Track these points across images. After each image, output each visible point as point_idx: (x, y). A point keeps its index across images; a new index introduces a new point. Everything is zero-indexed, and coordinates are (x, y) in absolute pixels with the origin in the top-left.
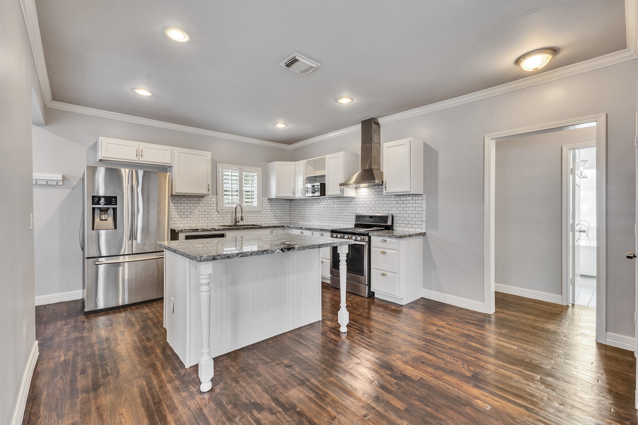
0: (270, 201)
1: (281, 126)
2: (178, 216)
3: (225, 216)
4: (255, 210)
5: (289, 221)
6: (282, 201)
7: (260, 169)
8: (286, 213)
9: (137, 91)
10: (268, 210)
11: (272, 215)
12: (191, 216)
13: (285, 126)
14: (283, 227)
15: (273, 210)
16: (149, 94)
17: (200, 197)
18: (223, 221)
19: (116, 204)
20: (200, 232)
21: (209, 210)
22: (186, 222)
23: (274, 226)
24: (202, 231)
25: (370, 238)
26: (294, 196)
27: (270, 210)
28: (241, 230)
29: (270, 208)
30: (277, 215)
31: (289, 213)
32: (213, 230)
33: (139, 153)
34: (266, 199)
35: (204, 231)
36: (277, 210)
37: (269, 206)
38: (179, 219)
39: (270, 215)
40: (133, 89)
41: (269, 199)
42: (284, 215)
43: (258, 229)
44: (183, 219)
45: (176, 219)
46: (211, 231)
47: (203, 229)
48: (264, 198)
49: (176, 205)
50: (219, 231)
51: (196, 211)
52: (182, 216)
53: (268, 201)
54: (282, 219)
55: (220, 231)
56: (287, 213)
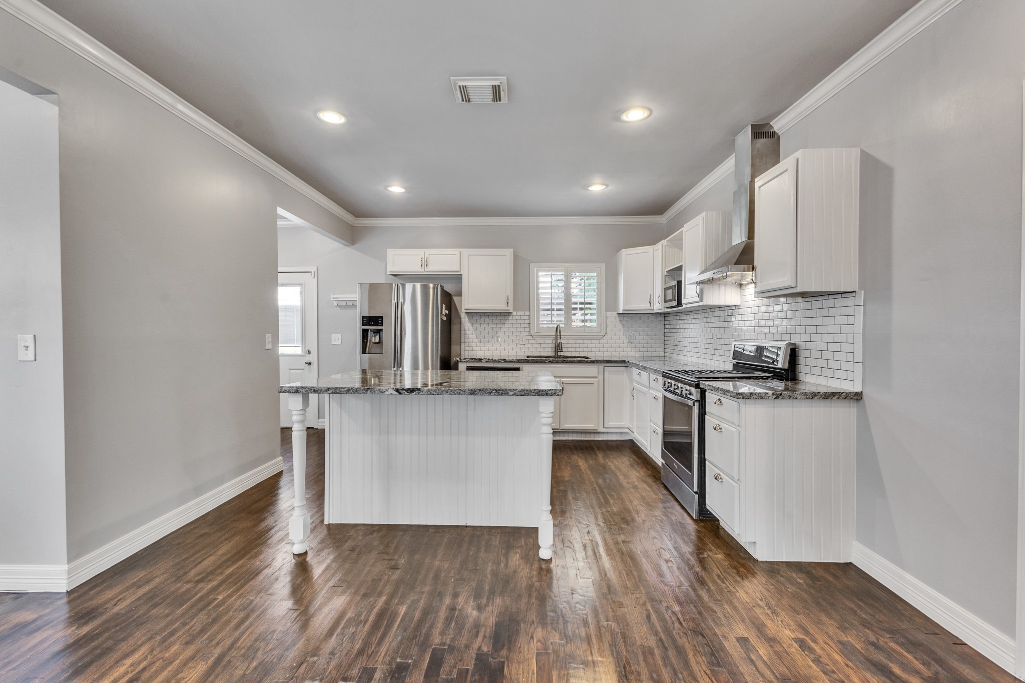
0: (622, 318)
1: (597, 188)
2: (477, 341)
3: (543, 342)
4: (594, 332)
5: (662, 354)
6: (646, 318)
7: (603, 266)
8: (654, 338)
9: (390, 189)
10: (618, 334)
11: (626, 342)
12: (493, 341)
13: (604, 187)
14: (624, 362)
15: (627, 334)
16: (403, 190)
17: (504, 315)
18: (538, 349)
19: (382, 325)
20: (485, 363)
21: (518, 333)
22: (487, 349)
23: (607, 361)
24: (487, 362)
25: (703, 392)
26: (652, 308)
27: (622, 334)
28: (546, 364)
29: (622, 330)
30: (635, 342)
31: (662, 338)
32: (503, 361)
33: (425, 263)
34: (615, 314)
35: (489, 362)
36: (635, 334)
37: (621, 326)
38: (478, 345)
39: (621, 342)
40: (386, 187)
41: (620, 315)
42: (650, 342)
43: (577, 364)
44: (482, 345)
45: (474, 345)
46: (499, 362)
47: (489, 359)
48: (609, 314)
49: (474, 325)
50: (511, 363)
51: (499, 334)
52: (482, 341)
53: (618, 318)
54: (645, 350)
55: (515, 364)
56: (658, 338)
